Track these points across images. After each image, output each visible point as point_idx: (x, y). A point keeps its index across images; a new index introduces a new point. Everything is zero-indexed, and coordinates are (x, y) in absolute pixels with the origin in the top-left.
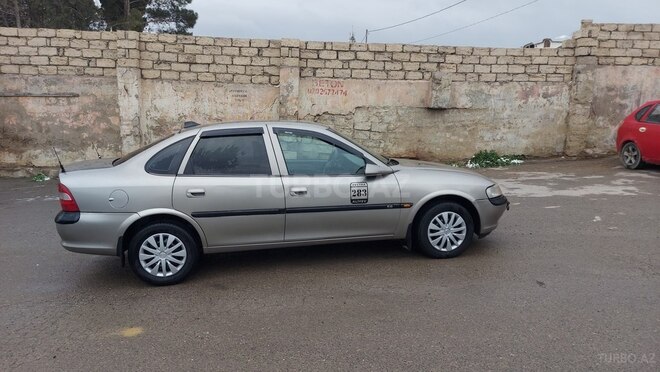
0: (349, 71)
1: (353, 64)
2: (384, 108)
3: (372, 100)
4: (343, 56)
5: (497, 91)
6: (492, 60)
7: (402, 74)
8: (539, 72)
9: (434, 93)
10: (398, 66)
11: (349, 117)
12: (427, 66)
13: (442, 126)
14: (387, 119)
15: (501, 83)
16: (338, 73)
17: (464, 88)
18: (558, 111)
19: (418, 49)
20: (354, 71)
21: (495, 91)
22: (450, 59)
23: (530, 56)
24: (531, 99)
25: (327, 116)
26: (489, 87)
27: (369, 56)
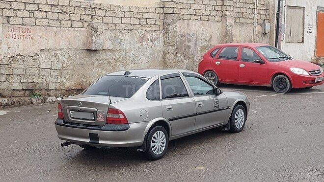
0: (34, 20)
1: (37, 14)
2: (60, 50)
3: (50, 43)
4: (29, 7)
5: (126, 37)
6: (121, 14)
7: (69, 22)
8: (147, 24)
9: (94, 38)
10: (67, 17)
11: (35, 58)
12: (85, 17)
13: (96, 63)
14: (63, 59)
15: (128, 31)
16: (26, 21)
17: (108, 34)
18: (159, 50)
19: (78, 4)
20: (38, 20)
21: (125, 37)
22: (99, 12)
23: (142, 12)
24: (144, 43)
25: (19, 57)
26: (122, 34)
27: (47, 8)
